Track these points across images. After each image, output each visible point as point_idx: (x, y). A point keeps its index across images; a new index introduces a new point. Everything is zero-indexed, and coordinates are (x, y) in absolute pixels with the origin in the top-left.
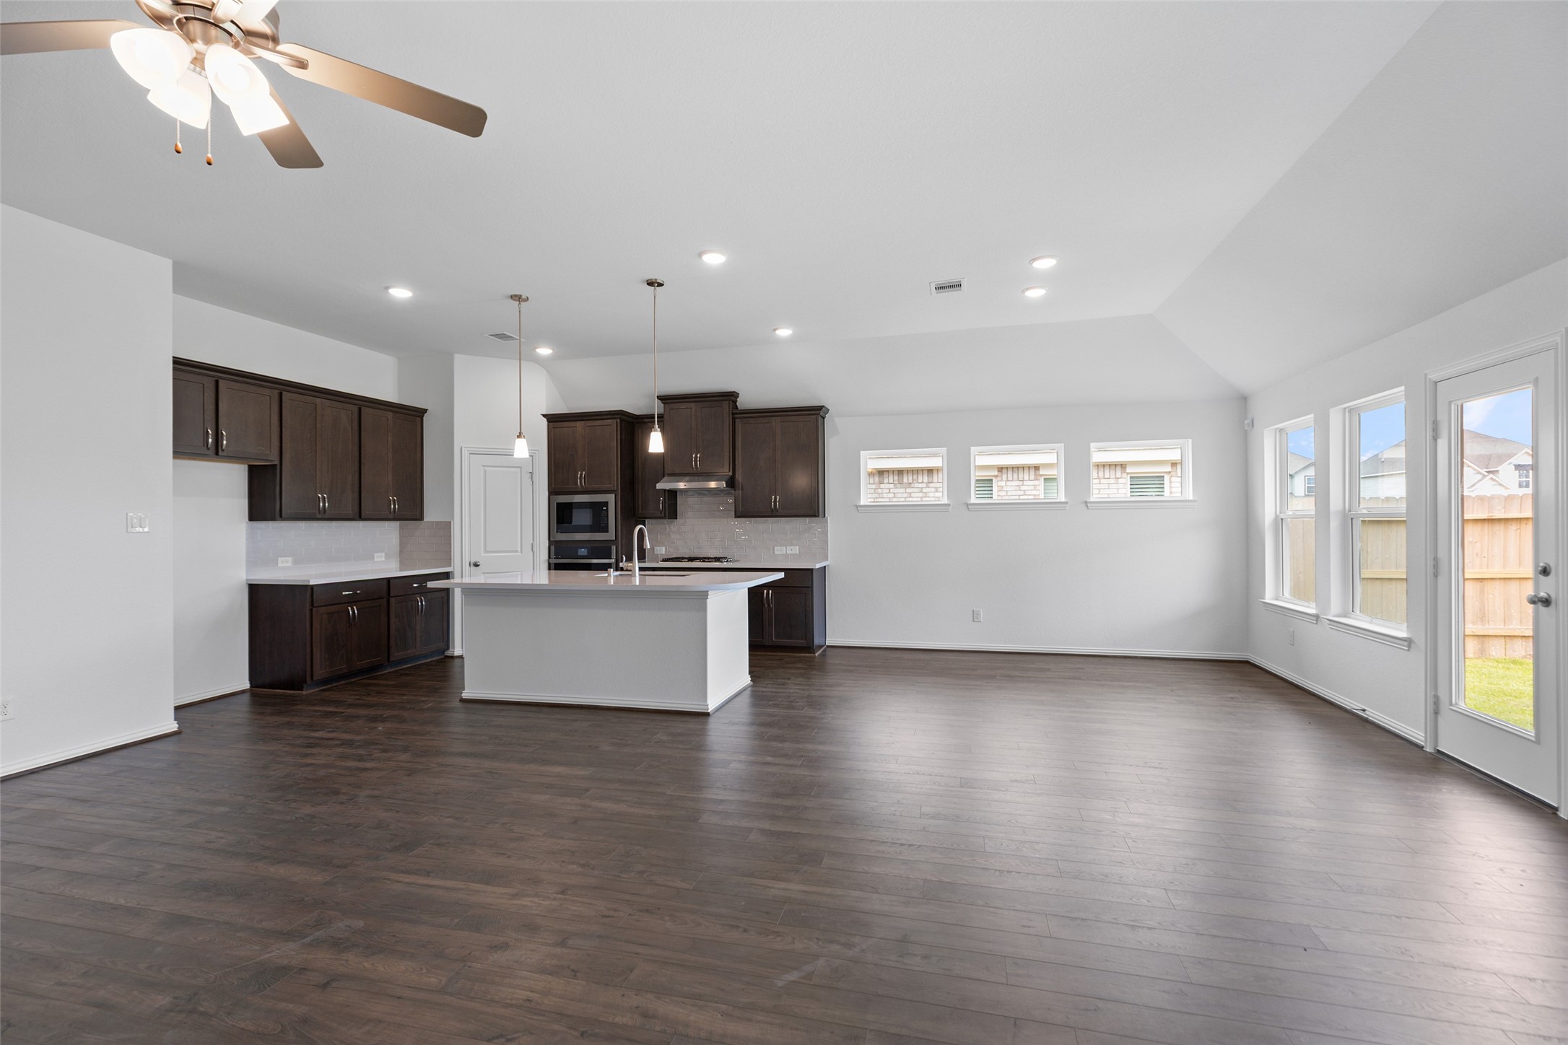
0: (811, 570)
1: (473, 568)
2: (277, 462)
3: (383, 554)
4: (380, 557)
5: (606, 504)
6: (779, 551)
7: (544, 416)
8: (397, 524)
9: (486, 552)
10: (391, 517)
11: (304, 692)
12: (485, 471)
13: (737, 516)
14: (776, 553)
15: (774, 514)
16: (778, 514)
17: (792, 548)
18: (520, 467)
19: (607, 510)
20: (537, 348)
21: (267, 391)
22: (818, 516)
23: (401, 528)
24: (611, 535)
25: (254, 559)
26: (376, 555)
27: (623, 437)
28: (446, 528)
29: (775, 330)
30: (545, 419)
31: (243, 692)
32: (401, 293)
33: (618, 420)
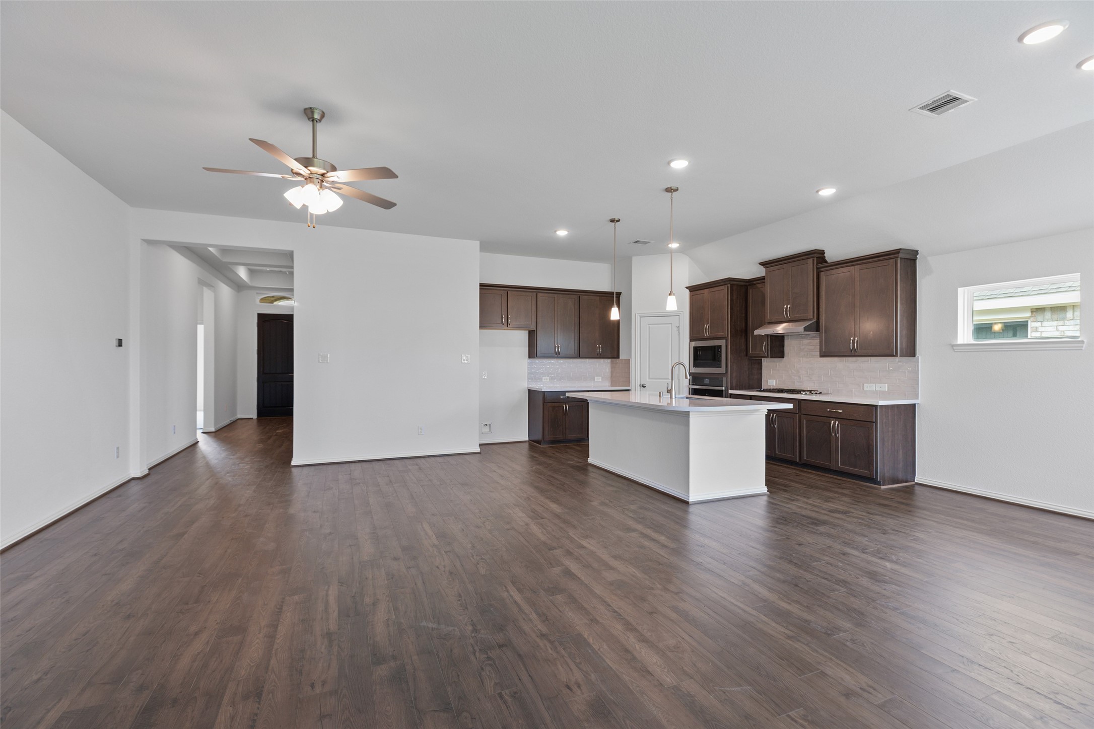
0: (876, 406)
1: (642, 388)
2: (535, 329)
3: (601, 377)
4: (598, 379)
5: (720, 347)
6: (868, 387)
7: (687, 288)
8: (609, 360)
9: (649, 378)
10: (598, 356)
11: (541, 446)
12: (649, 327)
13: (821, 356)
14: (866, 389)
15: (853, 353)
16: (856, 354)
17: (881, 385)
18: (671, 324)
19: (721, 351)
20: (668, 244)
21: (530, 294)
22: (896, 355)
23: (612, 362)
24: (722, 370)
25: (532, 377)
26: (596, 378)
27: (735, 297)
28: (628, 362)
29: (817, 192)
30: (688, 290)
31: (525, 442)
32: (562, 233)
33: (729, 285)
